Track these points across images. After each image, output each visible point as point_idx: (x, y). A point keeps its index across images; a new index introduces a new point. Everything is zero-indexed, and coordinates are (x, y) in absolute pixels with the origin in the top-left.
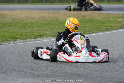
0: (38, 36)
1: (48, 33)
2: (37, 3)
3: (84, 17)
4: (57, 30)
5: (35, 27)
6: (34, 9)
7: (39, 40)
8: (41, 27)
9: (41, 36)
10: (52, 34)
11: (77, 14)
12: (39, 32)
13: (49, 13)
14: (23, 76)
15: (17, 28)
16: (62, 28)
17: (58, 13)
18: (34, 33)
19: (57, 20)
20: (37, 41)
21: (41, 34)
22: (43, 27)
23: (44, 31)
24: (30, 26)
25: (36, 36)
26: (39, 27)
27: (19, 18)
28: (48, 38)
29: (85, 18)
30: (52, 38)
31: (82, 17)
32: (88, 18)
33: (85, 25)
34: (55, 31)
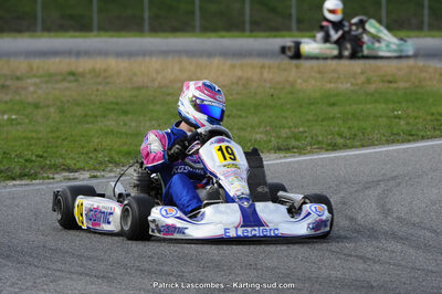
1: (258, 136)
2: (223, 33)
3: (391, 82)
4: (290, 128)
6: (210, 54)
8: (234, 117)
10: (274, 142)
11: (362, 73)
13: (263, 67)
15: (150, 120)
16: (308, 121)
17: (297, 67)
19: (291, 93)
22: (240, 117)
23: (243, 129)
27: (157, 84)
29: (391, 85)
30: (273, 156)
31: (383, 81)
32: (402, 85)
33: (393, 110)
34: (284, 132)
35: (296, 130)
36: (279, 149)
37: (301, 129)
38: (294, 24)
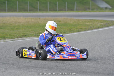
0: (23, 36)
1: (31, 33)
2: (23, 12)
5: (21, 29)
6: (20, 16)
7: (24, 39)
8: (26, 29)
9: (25, 36)
10: (35, 34)
12: (24, 33)
13: (32, 19)
14: (10, 68)
15: (7, 30)
17: (39, 19)
18: (20, 33)
19: (38, 24)
20: (22, 39)
21: (26, 35)
22: (27, 29)
23: (28, 32)
24: (17, 28)
25: (22, 36)
26: (24, 29)
27: (8, 22)
28: (31, 38)
29: (60, 22)
30: (34, 37)
31: (58, 21)
32: (62, 22)
33: (61, 27)
34: (37, 32)
35: (39, 32)
36: (36, 36)
37: (41, 32)
38: (38, 10)
